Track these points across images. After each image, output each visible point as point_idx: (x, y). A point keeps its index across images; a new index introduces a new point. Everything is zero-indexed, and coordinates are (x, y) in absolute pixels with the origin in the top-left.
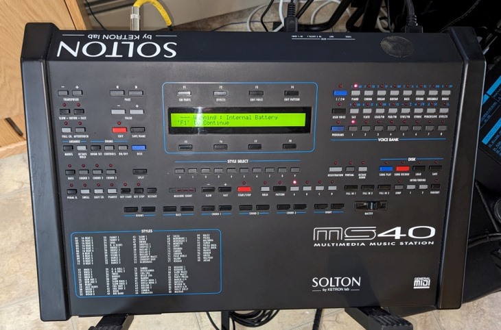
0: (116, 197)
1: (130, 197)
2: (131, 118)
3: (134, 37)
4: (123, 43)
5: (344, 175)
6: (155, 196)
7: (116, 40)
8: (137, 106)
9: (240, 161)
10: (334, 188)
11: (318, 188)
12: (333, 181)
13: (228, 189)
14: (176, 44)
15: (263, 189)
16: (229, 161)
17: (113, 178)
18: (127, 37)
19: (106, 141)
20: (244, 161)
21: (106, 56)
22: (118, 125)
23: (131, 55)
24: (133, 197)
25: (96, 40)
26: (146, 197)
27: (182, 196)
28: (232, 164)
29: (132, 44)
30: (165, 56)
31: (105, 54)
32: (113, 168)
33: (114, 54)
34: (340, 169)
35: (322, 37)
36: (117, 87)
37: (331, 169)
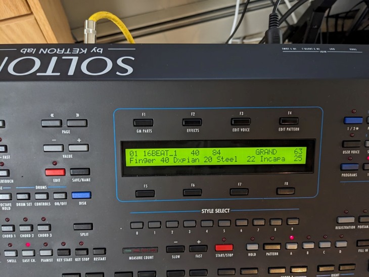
0: (51, 260)
1: (70, 260)
2: (70, 156)
3: (80, 51)
4: (63, 58)
5: (356, 227)
6: (104, 259)
7: (56, 55)
8: (79, 140)
9: (218, 211)
10: (344, 244)
11: (323, 245)
12: (342, 236)
13: (202, 248)
14: (133, 59)
15: (250, 247)
16: (204, 211)
17: (48, 235)
18: (71, 51)
19: (38, 187)
20: (223, 211)
21: (38, 74)
22: (52, 166)
23: (71, 72)
24: (74, 260)
25: (31, 54)
26: (92, 259)
27: (140, 258)
28: (207, 214)
29: (75, 60)
30: (118, 73)
31: (38, 71)
32: (47, 222)
33: (49, 72)
34: (352, 220)
35: (321, 50)
36: (52, 115)
37: (341, 220)
